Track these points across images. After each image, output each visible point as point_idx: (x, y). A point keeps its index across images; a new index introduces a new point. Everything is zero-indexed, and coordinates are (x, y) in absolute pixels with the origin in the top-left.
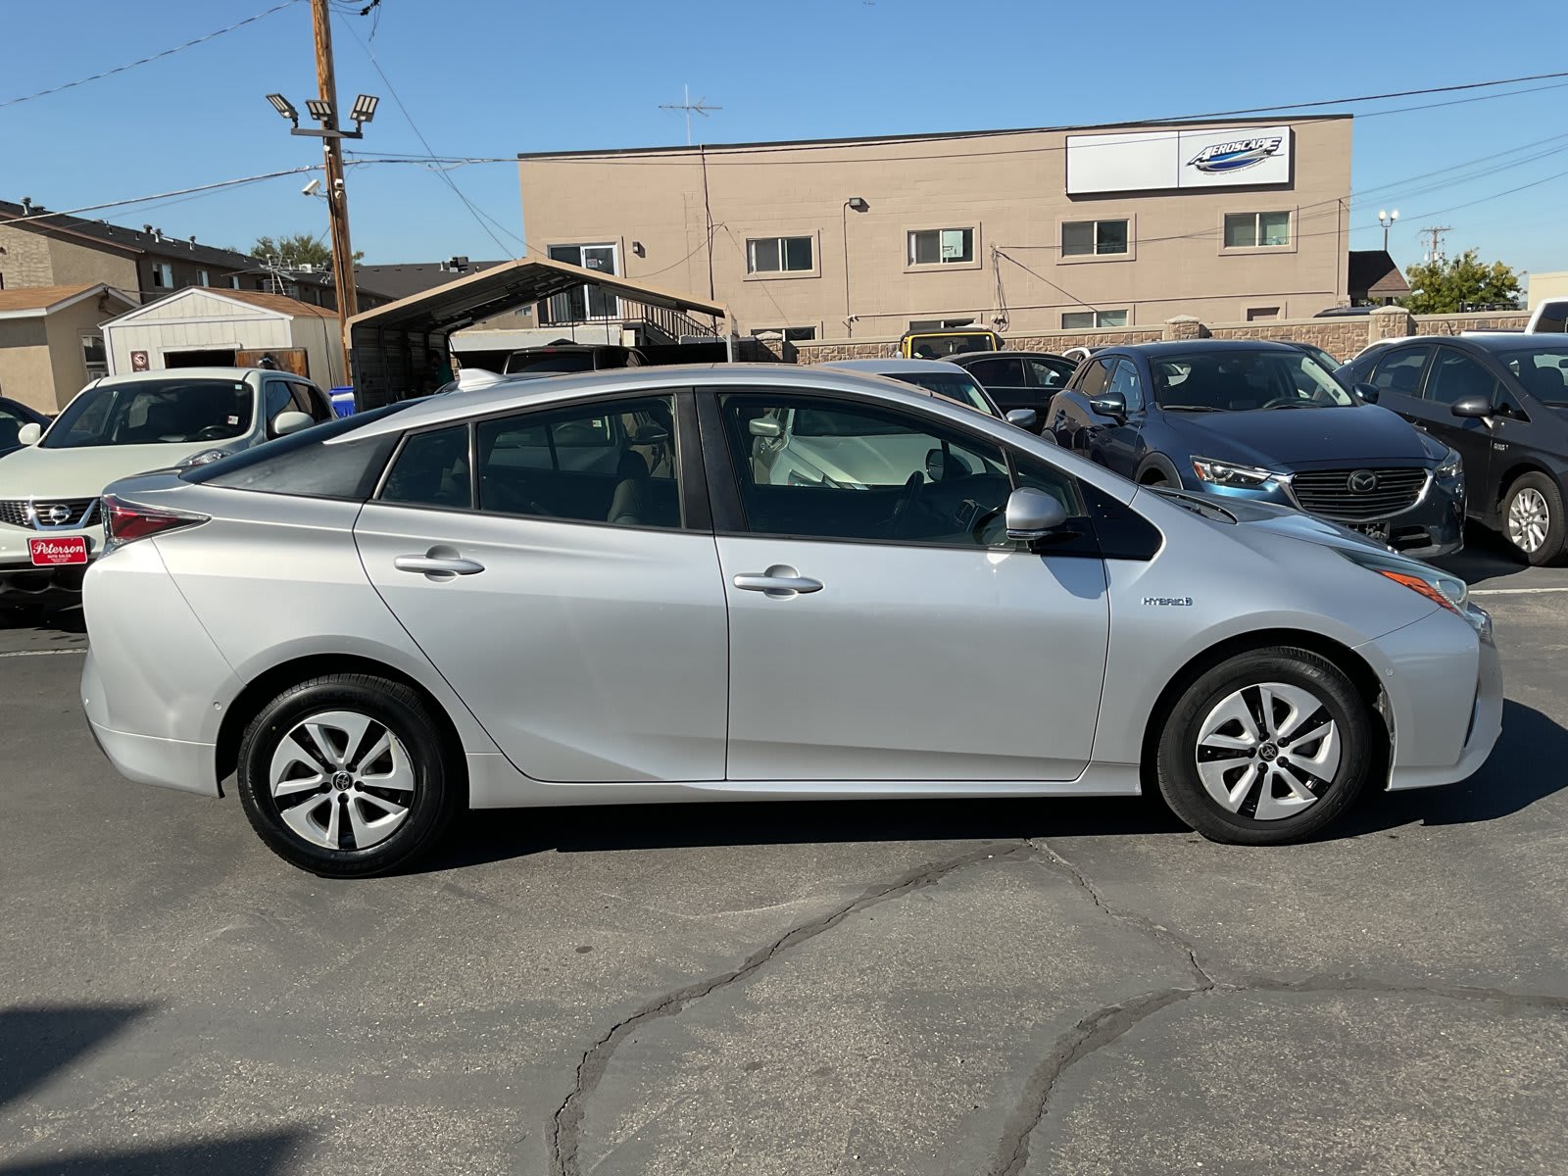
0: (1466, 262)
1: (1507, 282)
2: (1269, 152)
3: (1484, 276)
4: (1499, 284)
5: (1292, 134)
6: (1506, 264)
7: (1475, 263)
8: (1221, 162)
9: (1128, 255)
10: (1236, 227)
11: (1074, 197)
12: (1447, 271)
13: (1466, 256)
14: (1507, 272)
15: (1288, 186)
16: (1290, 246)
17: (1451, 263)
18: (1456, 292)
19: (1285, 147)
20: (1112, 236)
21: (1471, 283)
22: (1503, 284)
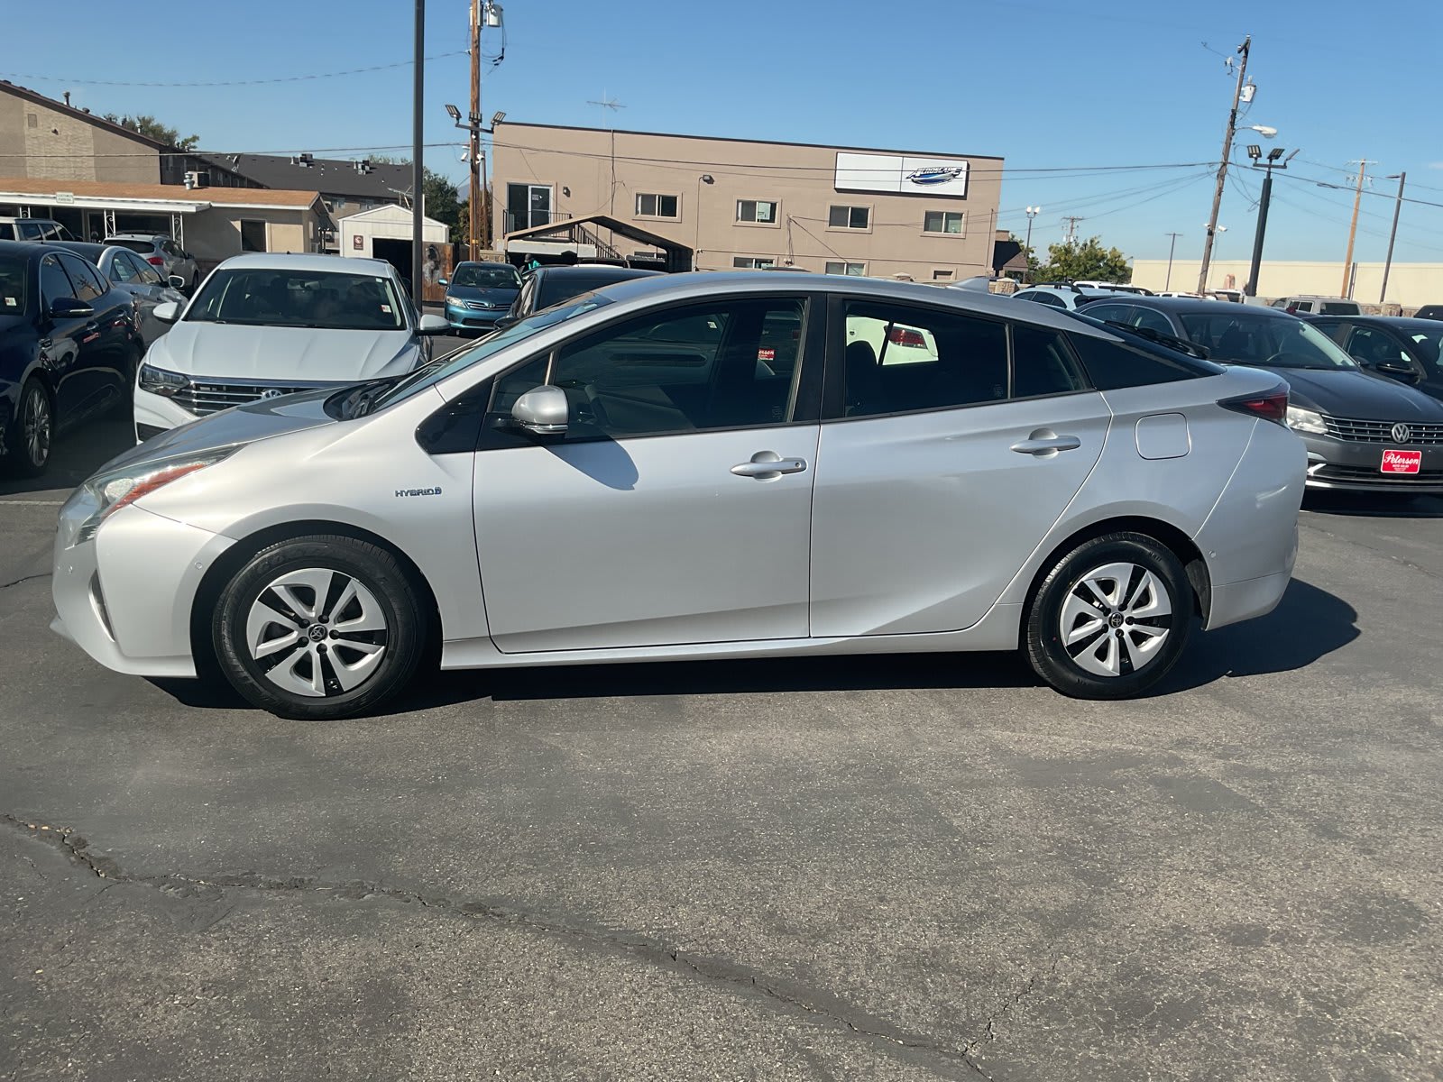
0: (1092, 246)
1: (1118, 264)
2: (954, 176)
3: (1103, 257)
4: (1113, 265)
5: (968, 166)
6: (1119, 250)
7: (1097, 247)
8: (926, 178)
9: (868, 229)
10: (932, 220)
11: (839, 190)
12: (1077, 251)
13: (1092, 241)
14: (1119, 256)
15: (963, 198)
16: (962, 235)
17: (1081, 245)
18: (1082, 268)
19: (963, 175)
20: (859, 218)
21: (1094, 262)
22: (1116, 265)
